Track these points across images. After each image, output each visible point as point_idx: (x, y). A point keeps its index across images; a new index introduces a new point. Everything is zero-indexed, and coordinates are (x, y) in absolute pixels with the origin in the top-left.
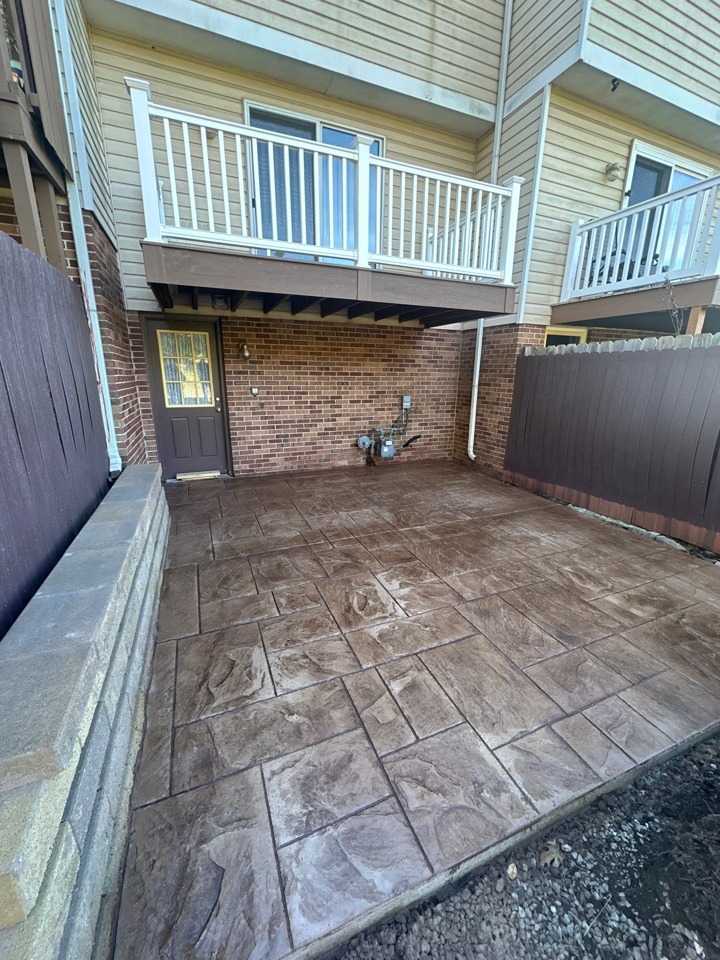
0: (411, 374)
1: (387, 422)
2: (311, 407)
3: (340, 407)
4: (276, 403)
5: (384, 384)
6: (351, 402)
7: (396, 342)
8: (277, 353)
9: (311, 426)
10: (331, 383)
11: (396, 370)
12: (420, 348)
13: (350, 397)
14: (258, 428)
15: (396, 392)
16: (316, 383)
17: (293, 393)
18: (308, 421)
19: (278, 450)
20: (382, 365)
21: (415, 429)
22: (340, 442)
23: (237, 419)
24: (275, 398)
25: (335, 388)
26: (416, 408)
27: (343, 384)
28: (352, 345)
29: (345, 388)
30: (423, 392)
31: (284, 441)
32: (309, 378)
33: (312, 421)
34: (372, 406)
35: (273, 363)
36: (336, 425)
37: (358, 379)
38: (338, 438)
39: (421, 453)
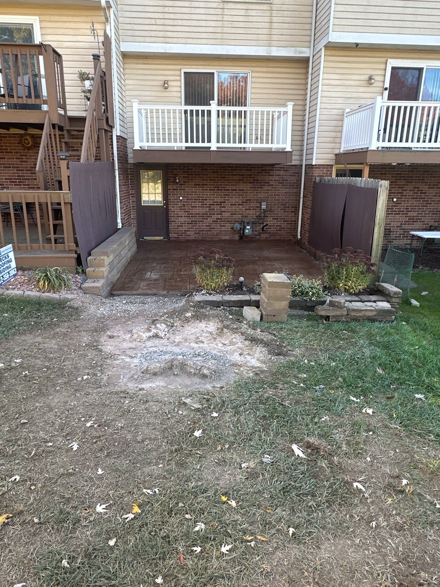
0: (267, 190)
1: (253, 216)
2: (209, 207)
3: (225, 207)
4: (191, 204)
5: (250, 195)
6: (231, 205)
8: (192, 180)
10: (220, 195)
11: (257, 188)
12: (273, 175)
13: (231, 202)
14: (182, 217)
15: (258, 200)
16: (212, 195)
17: (200, 200)
18: (207, 214)
19: (191, 228)
20: (250, 185)
21: (270, 221)
22: (225, 226)
23: (172, 212)
24: (191, 202)
25: (222, 197)
26: (272, 210)
27: (226, 195)
28: (232, 175)
29: (228, 197)
30: (275, 200)
31: (195, 224)
32: (208, 192)
33: (210, 214)
34: (243, 207)
35: (191, 185)
36: (222, 217)
37: (235, 193)
38: (223, 224)
39: (274, 235)
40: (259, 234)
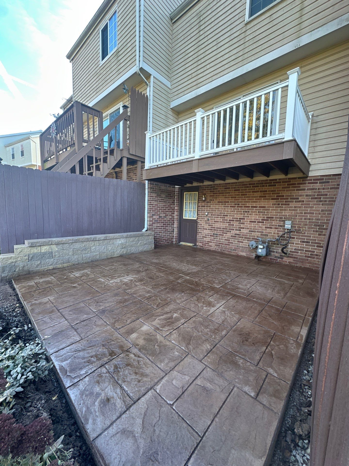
0: (295, 207)
1: (274, 236)
2: (229, 223)
3: (244, 224)
4: (214, 219)
5: (272, 213)
6: (250, 222)
7: (283, 188)
8: (217, 198)
9: (228, 231)
10: (240, 212)
11: (282, 204)
12: (304, 190)
13: (250, 219)
14: (206, 229)
15: (281, 218)
16: (232, 211)
17: (221, 215)
18: (227, 229)
19: (213, 240)
20: (272, 202)
21: (296, 244)
22: (243, 242)
23: (200, 224)
24: (215, 217)
25: (241, 214)
26: (300, 230)
27: (246, 212)
28: (253, 192)
29: (247, 214)
30: (305, 219)
31: (216, 236)
32: (229, 209)
33: (229, 229)
34: (263, 225)
35: (215, 202)
36: (241, 233)
37: (255, 210)
38: (241, 240)
39: (302, 262)
40: (282, 257)
